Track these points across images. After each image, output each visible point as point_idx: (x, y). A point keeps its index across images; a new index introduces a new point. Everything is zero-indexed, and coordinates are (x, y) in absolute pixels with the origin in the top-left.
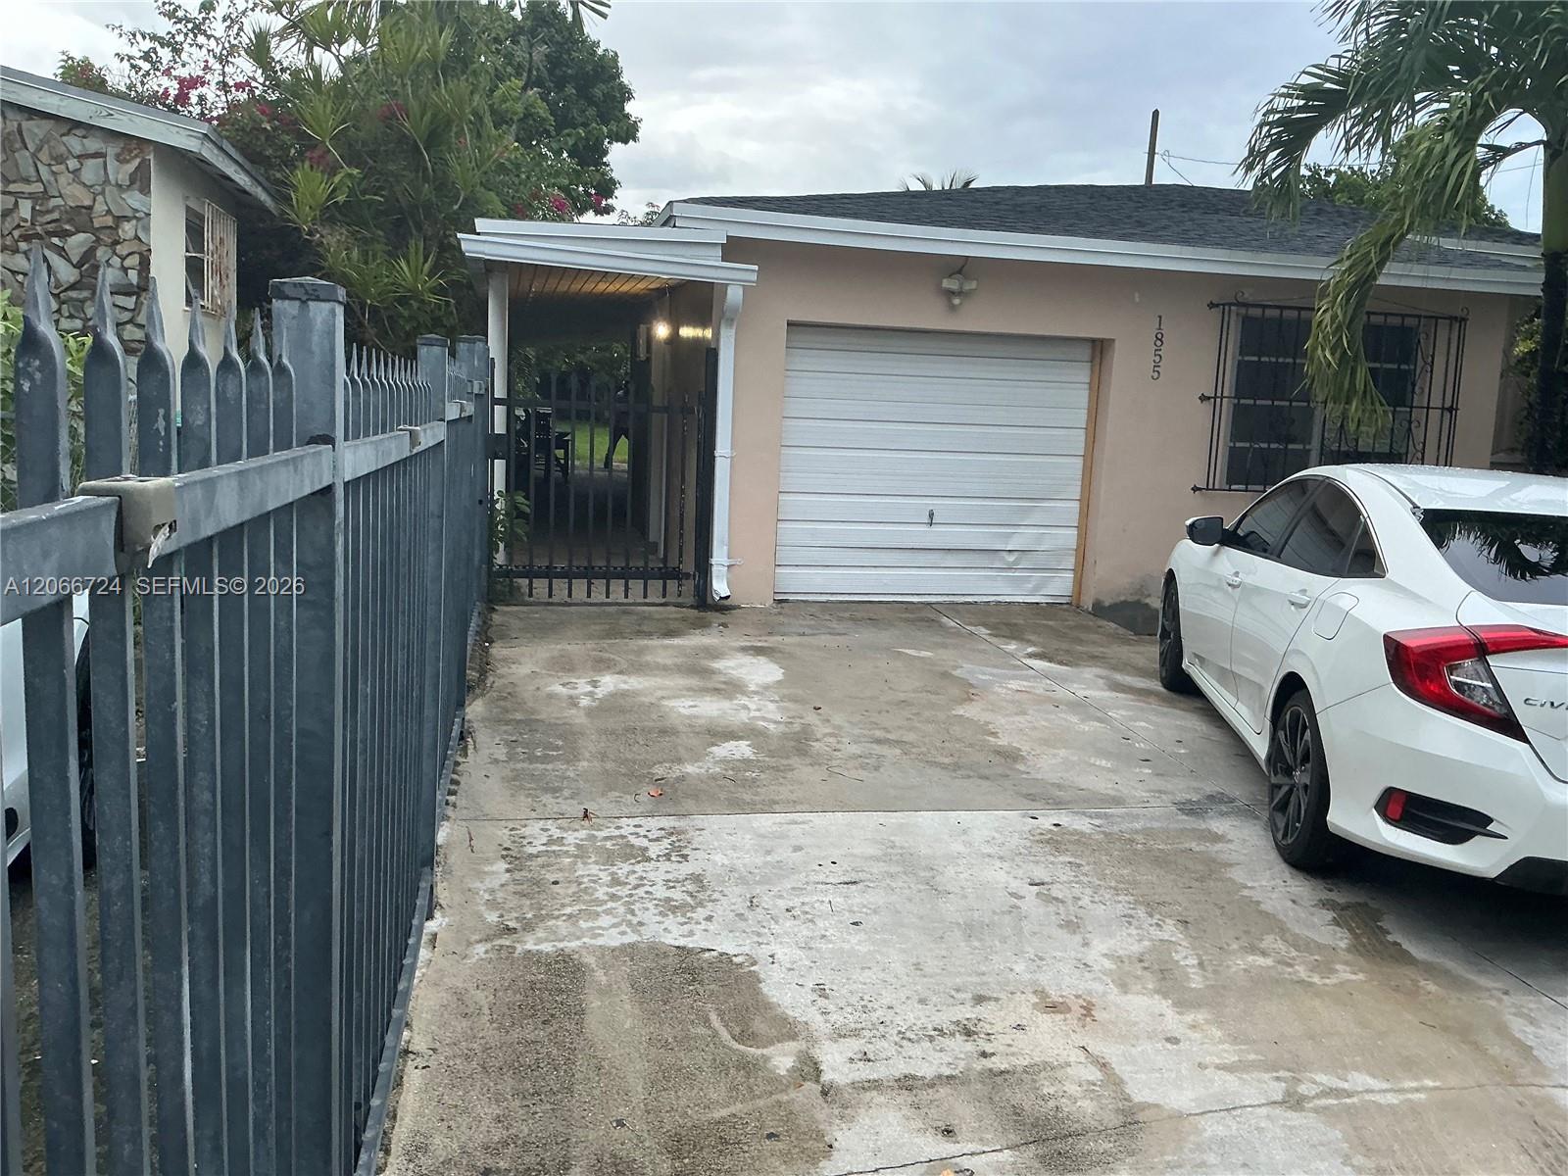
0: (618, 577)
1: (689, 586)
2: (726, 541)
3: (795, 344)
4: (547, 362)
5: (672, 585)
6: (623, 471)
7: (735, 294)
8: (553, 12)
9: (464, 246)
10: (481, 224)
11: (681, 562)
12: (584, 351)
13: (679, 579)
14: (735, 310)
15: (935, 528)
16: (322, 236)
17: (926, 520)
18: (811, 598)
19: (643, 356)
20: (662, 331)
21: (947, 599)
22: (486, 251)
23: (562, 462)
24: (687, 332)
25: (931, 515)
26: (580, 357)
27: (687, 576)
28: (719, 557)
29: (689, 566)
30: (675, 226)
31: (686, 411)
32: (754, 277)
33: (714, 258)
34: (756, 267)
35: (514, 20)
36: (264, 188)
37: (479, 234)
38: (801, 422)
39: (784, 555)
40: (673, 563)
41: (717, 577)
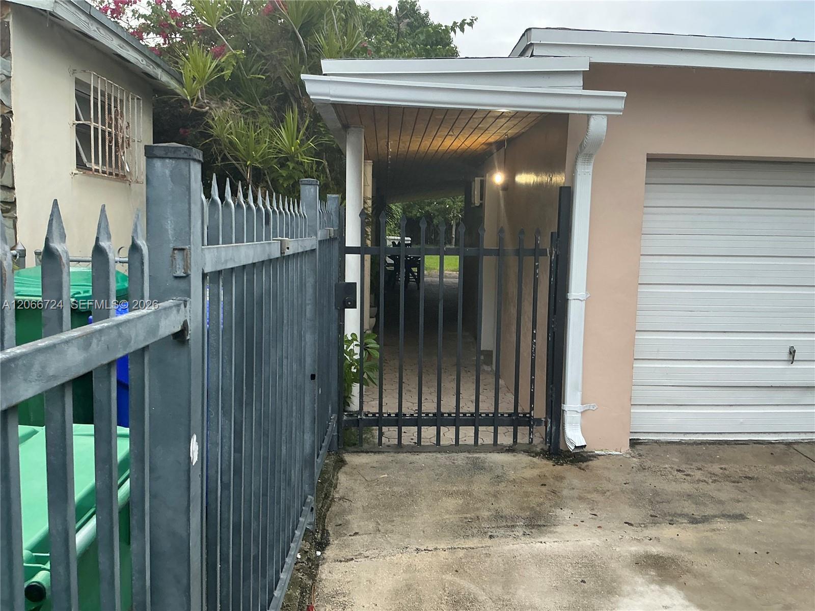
0: (467, 423)
1: (539, 433)
2: (580, 388)
3: (654, 180)
4: (409, 212)
5: (523, 431)
6: (454, 278)
7: (598, 126)
8: (413, 9)
9: (309, 88)
10: (327, 65)
11: (532, 409)
12: (429, 204)
13: (531, 426)
14: (597, 144)
15: (795, 366)
16: (211, 109)
17: (786, 356)
18: (662, 438)
19: (477, 202)
20: (498, 178)
21: (803, 437)
22: (332, 92)
23: (416, 274)
24: (524, 178)
25: (792, 352)
26: (427, 208)
27: (538, 422)
28: (572, 404)
29: (540, 411)
30: (532, 56)
31: (537, 252)
32: (620, 105)
33: (575, 86)
34: (624, 94)
35: (391, 15)
36: (163, 70)
37: (325, 75)
38: (656, 260)
39: (639, 394)
40: (524, 407)
41: (571, 423)
